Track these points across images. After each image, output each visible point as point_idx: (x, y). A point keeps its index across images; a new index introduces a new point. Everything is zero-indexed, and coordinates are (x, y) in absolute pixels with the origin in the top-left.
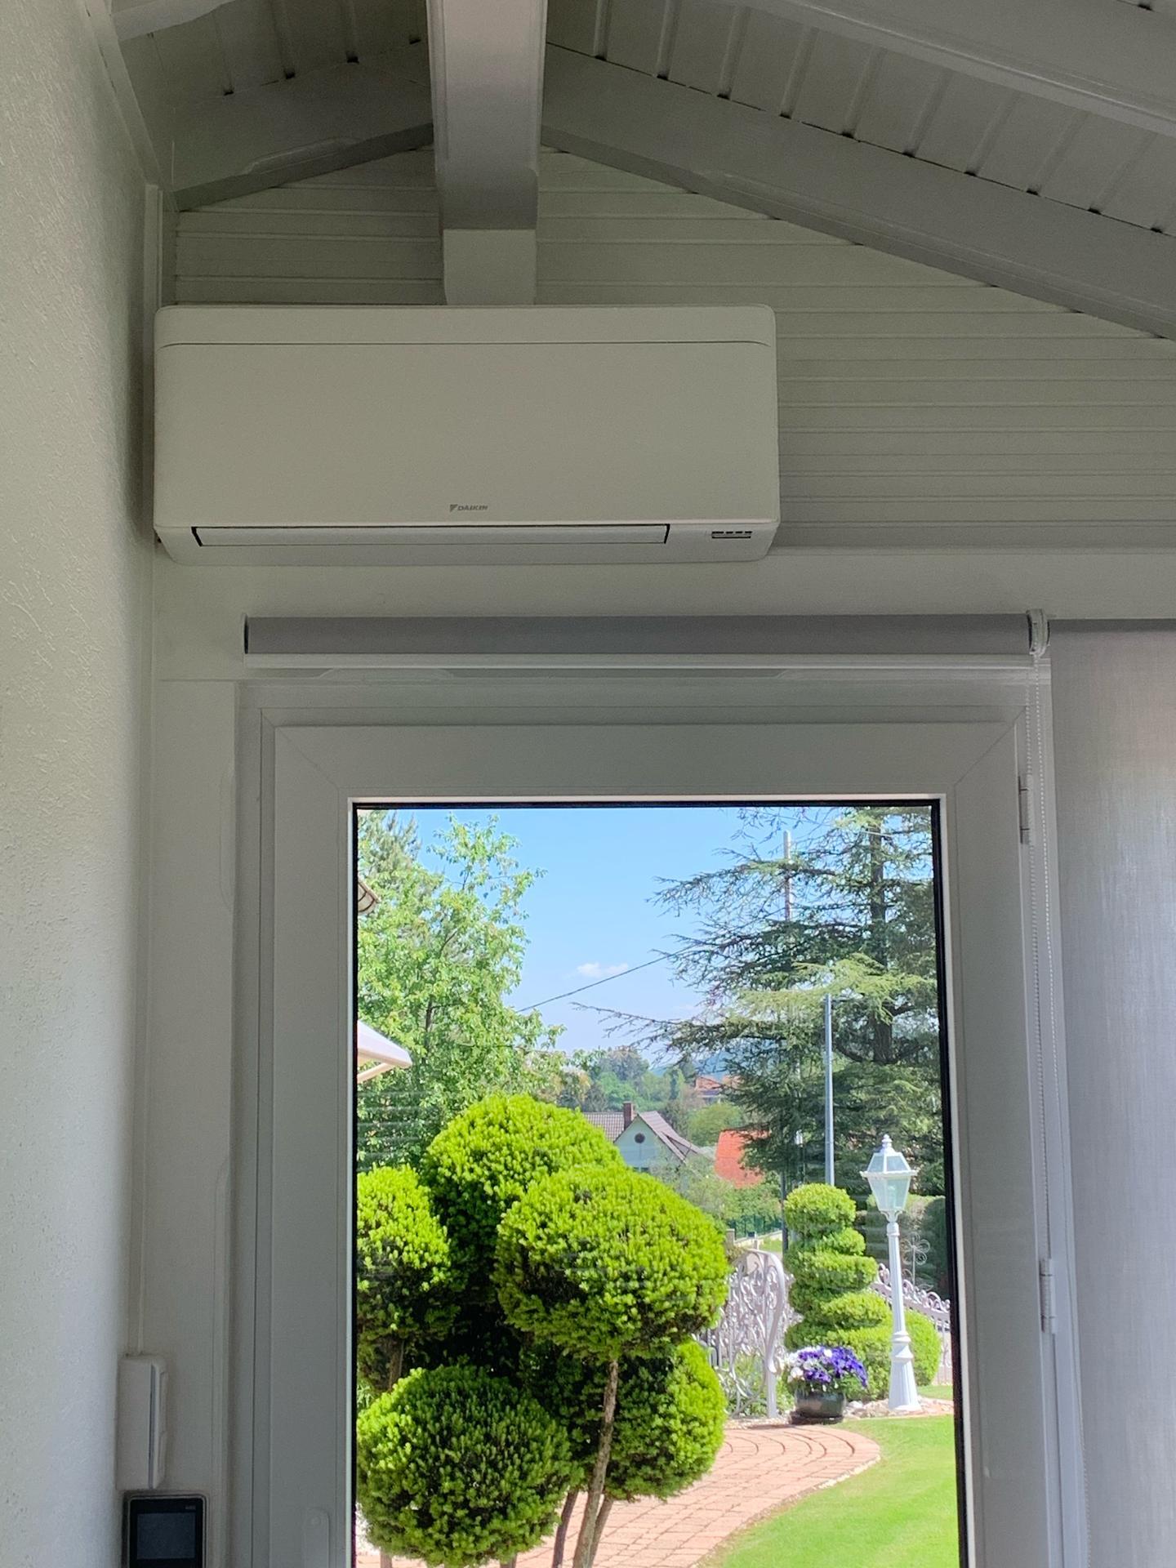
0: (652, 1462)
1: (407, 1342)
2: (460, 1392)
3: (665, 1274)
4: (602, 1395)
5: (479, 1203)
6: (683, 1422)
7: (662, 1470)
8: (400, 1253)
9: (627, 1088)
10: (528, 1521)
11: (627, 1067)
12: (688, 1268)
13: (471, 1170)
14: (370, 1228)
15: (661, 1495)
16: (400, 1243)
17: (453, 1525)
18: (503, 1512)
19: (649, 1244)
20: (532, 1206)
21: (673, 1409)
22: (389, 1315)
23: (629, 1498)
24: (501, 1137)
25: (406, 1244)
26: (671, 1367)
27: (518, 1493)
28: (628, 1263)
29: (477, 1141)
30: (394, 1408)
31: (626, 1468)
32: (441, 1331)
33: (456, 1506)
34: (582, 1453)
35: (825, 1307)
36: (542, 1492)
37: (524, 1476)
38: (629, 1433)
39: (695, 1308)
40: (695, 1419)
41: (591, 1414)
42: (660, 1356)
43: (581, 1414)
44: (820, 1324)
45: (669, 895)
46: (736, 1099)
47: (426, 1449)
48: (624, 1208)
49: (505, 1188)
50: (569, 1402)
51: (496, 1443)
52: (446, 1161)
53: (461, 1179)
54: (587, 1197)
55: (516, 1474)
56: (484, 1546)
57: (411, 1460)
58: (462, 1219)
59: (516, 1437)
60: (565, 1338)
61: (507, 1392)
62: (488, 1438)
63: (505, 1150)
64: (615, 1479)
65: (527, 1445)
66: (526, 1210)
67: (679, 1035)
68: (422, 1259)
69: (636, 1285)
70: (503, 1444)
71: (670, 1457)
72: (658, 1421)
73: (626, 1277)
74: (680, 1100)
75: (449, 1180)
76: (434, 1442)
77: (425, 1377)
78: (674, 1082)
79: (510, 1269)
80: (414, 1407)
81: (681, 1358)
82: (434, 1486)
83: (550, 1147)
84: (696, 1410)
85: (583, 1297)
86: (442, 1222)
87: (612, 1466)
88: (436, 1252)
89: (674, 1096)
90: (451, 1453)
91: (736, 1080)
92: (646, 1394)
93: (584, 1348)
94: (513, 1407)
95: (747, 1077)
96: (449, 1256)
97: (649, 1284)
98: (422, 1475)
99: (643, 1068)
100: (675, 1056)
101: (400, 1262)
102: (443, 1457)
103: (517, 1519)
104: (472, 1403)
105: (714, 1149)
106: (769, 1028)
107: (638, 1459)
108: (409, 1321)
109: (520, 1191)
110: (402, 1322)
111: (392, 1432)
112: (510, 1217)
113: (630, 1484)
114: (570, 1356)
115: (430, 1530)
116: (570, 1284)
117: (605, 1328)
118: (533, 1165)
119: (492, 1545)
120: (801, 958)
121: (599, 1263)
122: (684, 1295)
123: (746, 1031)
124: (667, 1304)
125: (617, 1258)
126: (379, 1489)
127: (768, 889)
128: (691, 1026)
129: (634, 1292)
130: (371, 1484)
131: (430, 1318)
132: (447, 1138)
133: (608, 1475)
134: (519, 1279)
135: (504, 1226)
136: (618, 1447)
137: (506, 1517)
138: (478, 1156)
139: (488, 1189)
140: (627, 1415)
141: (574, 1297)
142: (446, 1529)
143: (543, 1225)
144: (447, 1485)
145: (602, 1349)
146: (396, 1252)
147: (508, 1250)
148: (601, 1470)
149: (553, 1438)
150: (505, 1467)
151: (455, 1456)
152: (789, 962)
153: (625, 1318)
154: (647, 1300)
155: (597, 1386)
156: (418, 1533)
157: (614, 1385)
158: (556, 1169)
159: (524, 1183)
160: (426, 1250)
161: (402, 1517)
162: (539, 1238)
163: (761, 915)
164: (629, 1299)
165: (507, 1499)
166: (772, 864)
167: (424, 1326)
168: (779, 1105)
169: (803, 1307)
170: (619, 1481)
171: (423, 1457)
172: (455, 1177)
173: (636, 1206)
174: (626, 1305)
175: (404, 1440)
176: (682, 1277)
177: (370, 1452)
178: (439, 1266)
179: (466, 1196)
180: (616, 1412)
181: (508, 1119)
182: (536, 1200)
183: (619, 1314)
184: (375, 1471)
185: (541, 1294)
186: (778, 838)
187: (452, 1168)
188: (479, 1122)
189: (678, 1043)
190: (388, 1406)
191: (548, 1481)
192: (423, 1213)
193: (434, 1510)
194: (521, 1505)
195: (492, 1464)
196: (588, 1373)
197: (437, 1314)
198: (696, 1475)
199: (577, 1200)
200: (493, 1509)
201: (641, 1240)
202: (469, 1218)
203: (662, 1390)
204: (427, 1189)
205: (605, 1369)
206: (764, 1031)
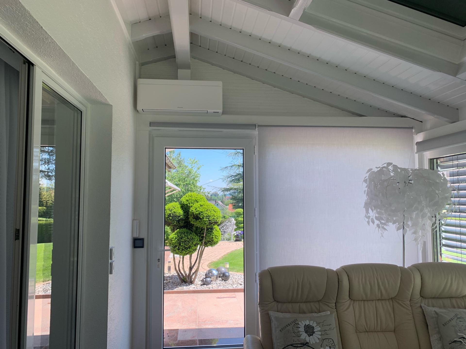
0: (210, 242)
1: (177, 226)
2: (184, 232)
3: (212, 216)
4: (204, 233)
5: (187, 207)
6: (215, 236)
7: (212, 243)
8: (176, 213)
9: (216, 198)
10: (193, 249)
11: (216, 195)
12: (215, 215)
13: (186, 202)
14: (172, 210)
15: (212, 246)
16: (176, 212)
17: (183, 250)
18: (189, 248)
19: (210, 212)
20: (194, 207)
21: (213, 234)
22: (174, 222)
23: (207, 247)
24: (191, 198)
25: (177, 212)
26: (213, 229)
27: (192, 245)
28: (207, 214)
29: (187, 199)
30: (175, 234)
31: (207, 242)
32: (182, 224)
33: (183, 247)
34: (201, 240)
35: (240, 226)
36: (195, 245)
37: (192, 243)
38: (207, 238)
39: (216, 221)
40: (216, 236)
41: (202, 235)
42: (212, 227)
43: (201, 235)
44: (239, 228)
45: (221, 170)
46: (231, 199)
47: (179, 240)
48: (207, 207)
49: (191, 205)
50: (199, 234)
51: (189, 239)
52: (183, 201)
53: (185, 204)
54: (202, 206)
55: (191, 243)
56: (187, 252)
57: (177, 241)
58: (185, 209)
59: (191, 238)
60: (198, 225)
61: (190, 232)
62: (188, 238)
63: (191, 200)
64: (205, 244)
65: (193, 239)
66: (194, 208)
67: (223, 190)
68: (179, 214)
69: (208, 217)
70: (190, 239)
71: (213, 241)
72: (211, 236)
73: (207, 216)
74: (224, 199)
75: (183, 204)
76: (180, 239)
77: (179, 230)
78: (223, 197)
79: (191, 215)
80: (178, 234)
81: (215, 228)
82: (180, 245)
83: (197, 199)
84: (217, 235)
85: (201, 219)
86: (182, 210)
87: (205, 242)
88: (181, 213)
89: (223, 199)
90: (182, 240)
91: (231, 196)
92: (210, 232)
93: (201, 226)
94: (191, 234)
95: (232, 196)
96: (183, 214)
97: (210, 217)
98: (178, 243)
99: (218, 195)
100: (222, 193)
101: (176, 215)
102: (181, 241)
103: (191, 249)
104: (186, 234)
105: (228, 207)
106: (236, 189)
107: (208, 241)
108: (177, 223)
109: (193, 205)
110: (176, 223)
111: (174, 237)
112: (191, 209)
113: (207, 245)
114: (199, 227)
115: (179, 250)
116: (199, 217)
117: (204, 223)
118: (195, 202)
119: (188, 252)
120: (241, 179)
121: (203, 214)
122: (215, 219)
123: (233, 189)
124: (212, 220)
125: (206, 214)
126: (172, 245)
127: (236, 169)
128: (225, 188)
129: (208, 218)
130: (171, 244)
131: (180, 222)
132: (183, 198)
133: (204, 243)
134: (192, 217)
135: (190, 210)
136: (206, 240)
137: (190, 249)
138: (187, 201)
139: (188, 205)
140: (207, 235)
141: (200, 219)
142: (182, 250)
143: (196, 210)
144: (182, 244)
145: (204, 226)
146: (175, 213)
147: (191, 213)
148: (203, 243)
149: (197, 238)
150: (190, 242)
151: (183, 240)
152: (239, 179)
153: (207, 222)
154: (210, 219)
155: (203, 231)
156: (178, 251)
157: (205, 231)
158: (198, 202)
159: (194, 204)
160: (180, 213)
161: (175, 249)
162: (195, 211)
163: (235, 172)
164: (207, 219)
165: (190, 246)
166: (237, 165)
167: (179, 224)
168: (237, 200)
169: (237, 226)
170: (206, 244)
171: (178, 241)
172: (184, 203)
173: (209, 207)
174: (207, 220)
175: (176, 238)
176: (215, 216)
177: (171, 240)
178: (182, 215)
179: (185, 206)
180: (206, 235)
181: (192, 196)
182: (195, 206)
183: (206, 221)
184: (172, 243)
185: (195, 219)
186: (238, 161)
187: (184, 202)
188: (188, 196)
189: (223, 191)
190: (174, 234)
191: (196, 244)
192: (179, 208)
193: (180, 248)
194: (192, 247)
195: (188, 242)
196: (202, 230)
197: (181, 222)
198: (217, 243)
199: (201, 206)
200: (188, 248)
201: (209, 212)
202: (186, 209)
203: (212, 232)
204: (180, 205)
205: (204, 229)
206: (235, 189)
